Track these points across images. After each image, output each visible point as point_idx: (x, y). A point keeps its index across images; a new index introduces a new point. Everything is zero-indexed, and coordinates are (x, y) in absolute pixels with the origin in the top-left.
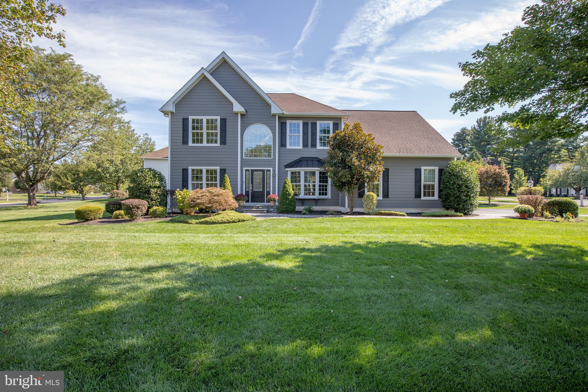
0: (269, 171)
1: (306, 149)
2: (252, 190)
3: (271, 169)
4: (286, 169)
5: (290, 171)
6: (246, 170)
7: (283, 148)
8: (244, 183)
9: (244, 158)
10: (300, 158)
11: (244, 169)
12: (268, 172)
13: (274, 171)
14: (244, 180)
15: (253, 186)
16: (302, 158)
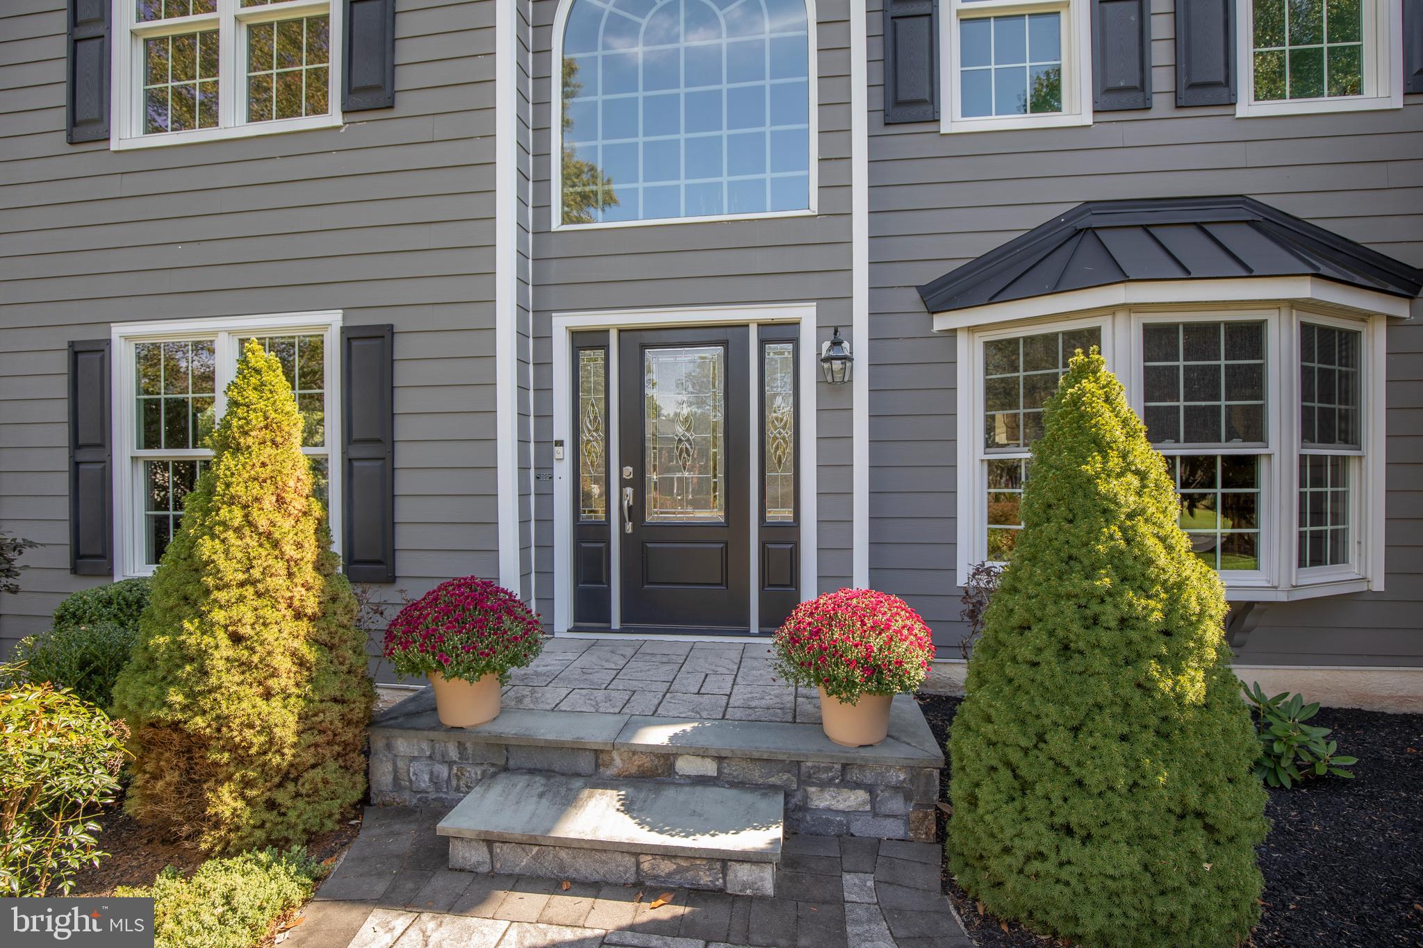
0: (786, 332)
1: (1128, 129)
2: (636, 511)
3: (806, 315)
4: (941, 322)
5: (979, 340)
6: (583, 340)
7: (908, 140)
8: (563, 455)
9: (556, 224)
10: (1071, 215)
11: (562, 324)
12: (779, 353)
13: (837, 335)
14: (562, 428)
15: (639, 483)
16: (1089, 206)
